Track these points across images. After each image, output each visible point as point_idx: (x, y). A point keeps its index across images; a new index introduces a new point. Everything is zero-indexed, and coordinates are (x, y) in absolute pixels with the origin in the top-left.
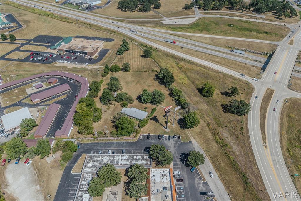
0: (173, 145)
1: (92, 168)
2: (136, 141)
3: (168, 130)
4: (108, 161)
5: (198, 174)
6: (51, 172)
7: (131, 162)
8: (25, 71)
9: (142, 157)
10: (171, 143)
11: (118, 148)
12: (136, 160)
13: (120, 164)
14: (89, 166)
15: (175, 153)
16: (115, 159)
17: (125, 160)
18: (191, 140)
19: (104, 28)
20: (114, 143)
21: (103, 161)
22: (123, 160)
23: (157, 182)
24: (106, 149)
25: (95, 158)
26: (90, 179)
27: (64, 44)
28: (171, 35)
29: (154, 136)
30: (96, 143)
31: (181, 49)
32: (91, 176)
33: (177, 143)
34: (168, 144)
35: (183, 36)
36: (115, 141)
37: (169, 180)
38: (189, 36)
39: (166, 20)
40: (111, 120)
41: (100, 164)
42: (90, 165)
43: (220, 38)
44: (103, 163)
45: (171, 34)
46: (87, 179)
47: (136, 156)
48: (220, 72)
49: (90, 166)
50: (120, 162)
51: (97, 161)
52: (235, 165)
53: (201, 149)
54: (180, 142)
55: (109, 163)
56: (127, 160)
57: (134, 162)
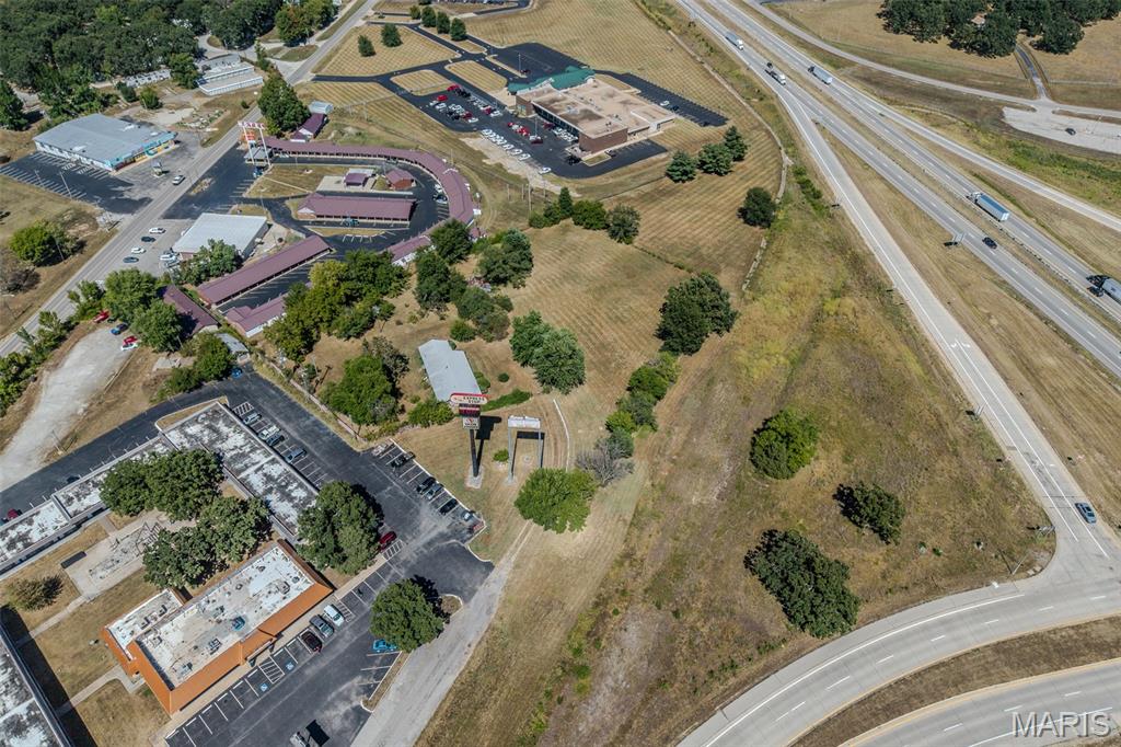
0: (434, 534)
1: (185, 440)
2: (358, 450)
3: (472, 483)
4: (233, 450)
5: (379, 675)
6: (133, 393)
7: (269, 491)
8: (386, 129)
9: (308, 499)
10: (435, 526)
11: (302, 436)
12: (287, 497)
13: (243, 475)
14: (188, 430)
15: (405, 563)
16: (251, 454)
17: (265, 475)
18: (502, 562)
19: (743, 71)
20: (308, 416)
21: (224, 438)
22: (260, 472)
23: (247, 590)
24: (276, 419)
25: (221, 422)
27: (550, 86)
28: (975, 175)
29: (417, 470)
30: (277, 390)
31: (938, 247)
33: (449, 538)
34: (424, 523)
35: (1022, 201)
36: (317, 416)
37: (276, 610)
39: (1034, 110)
41: (212, 442)
42: (193, 430)
44: (219, 446)
45: (976, 171)
47: (301, 485)
48: (970, 413)
49: (190, 432)
50: (251, 470)
51: (215, 431)
53: (489, 612)
54: (464, 541)
55: (228, 455)
56: (269, 478)
57: (273, 498)
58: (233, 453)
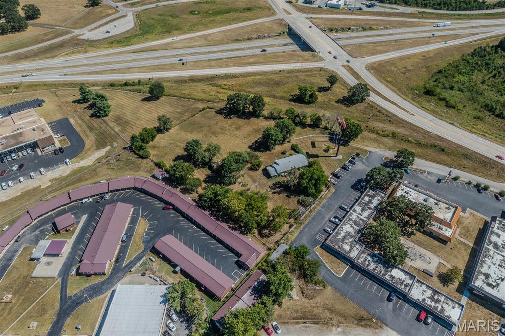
1: (355, 249)
2: (335, 190)
3: (340, 157)
4: (353, 227)
6: (319, 302)
7: (370, 208)
9: (369, 195)
11: (332, 211)
12: (370, 202)
13: (365, 219)
14: (348, 250)
16: (353, 220)
17: (362, 212)
18: (368, 149)
20: (320, 211)
21: (348, 232)
22: (362, 214)
24: (324, 222)
25: (338, 238)
26: (369, 258)
28: (134, 52)
30: (304, 227)
31: (184, 66)
32: (365, 256)
33: (364, 162)
35: (156, 48)
36: (318, 208)
37: (417, 193)
38: (166, 44)
39: (85, 34)
40: (274, 193)
41: (352, 237)
42: (347, 247)
43: (212, 33)
44: (353, 233)
45: (132, 51)
46: (367, 261)
47: (363, 199)
48: (280, 71)
49: (349, 248)
50: (362, 217)
51: (344, 238)
52: (420, 144)
54: (364, 158)
55: (357, 228)
56: (363, 210)
57: (372, 206)
58: (355, 226)
